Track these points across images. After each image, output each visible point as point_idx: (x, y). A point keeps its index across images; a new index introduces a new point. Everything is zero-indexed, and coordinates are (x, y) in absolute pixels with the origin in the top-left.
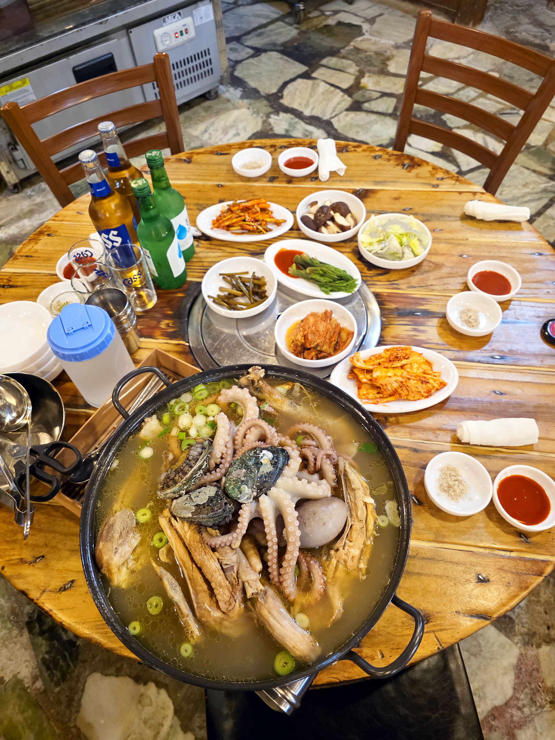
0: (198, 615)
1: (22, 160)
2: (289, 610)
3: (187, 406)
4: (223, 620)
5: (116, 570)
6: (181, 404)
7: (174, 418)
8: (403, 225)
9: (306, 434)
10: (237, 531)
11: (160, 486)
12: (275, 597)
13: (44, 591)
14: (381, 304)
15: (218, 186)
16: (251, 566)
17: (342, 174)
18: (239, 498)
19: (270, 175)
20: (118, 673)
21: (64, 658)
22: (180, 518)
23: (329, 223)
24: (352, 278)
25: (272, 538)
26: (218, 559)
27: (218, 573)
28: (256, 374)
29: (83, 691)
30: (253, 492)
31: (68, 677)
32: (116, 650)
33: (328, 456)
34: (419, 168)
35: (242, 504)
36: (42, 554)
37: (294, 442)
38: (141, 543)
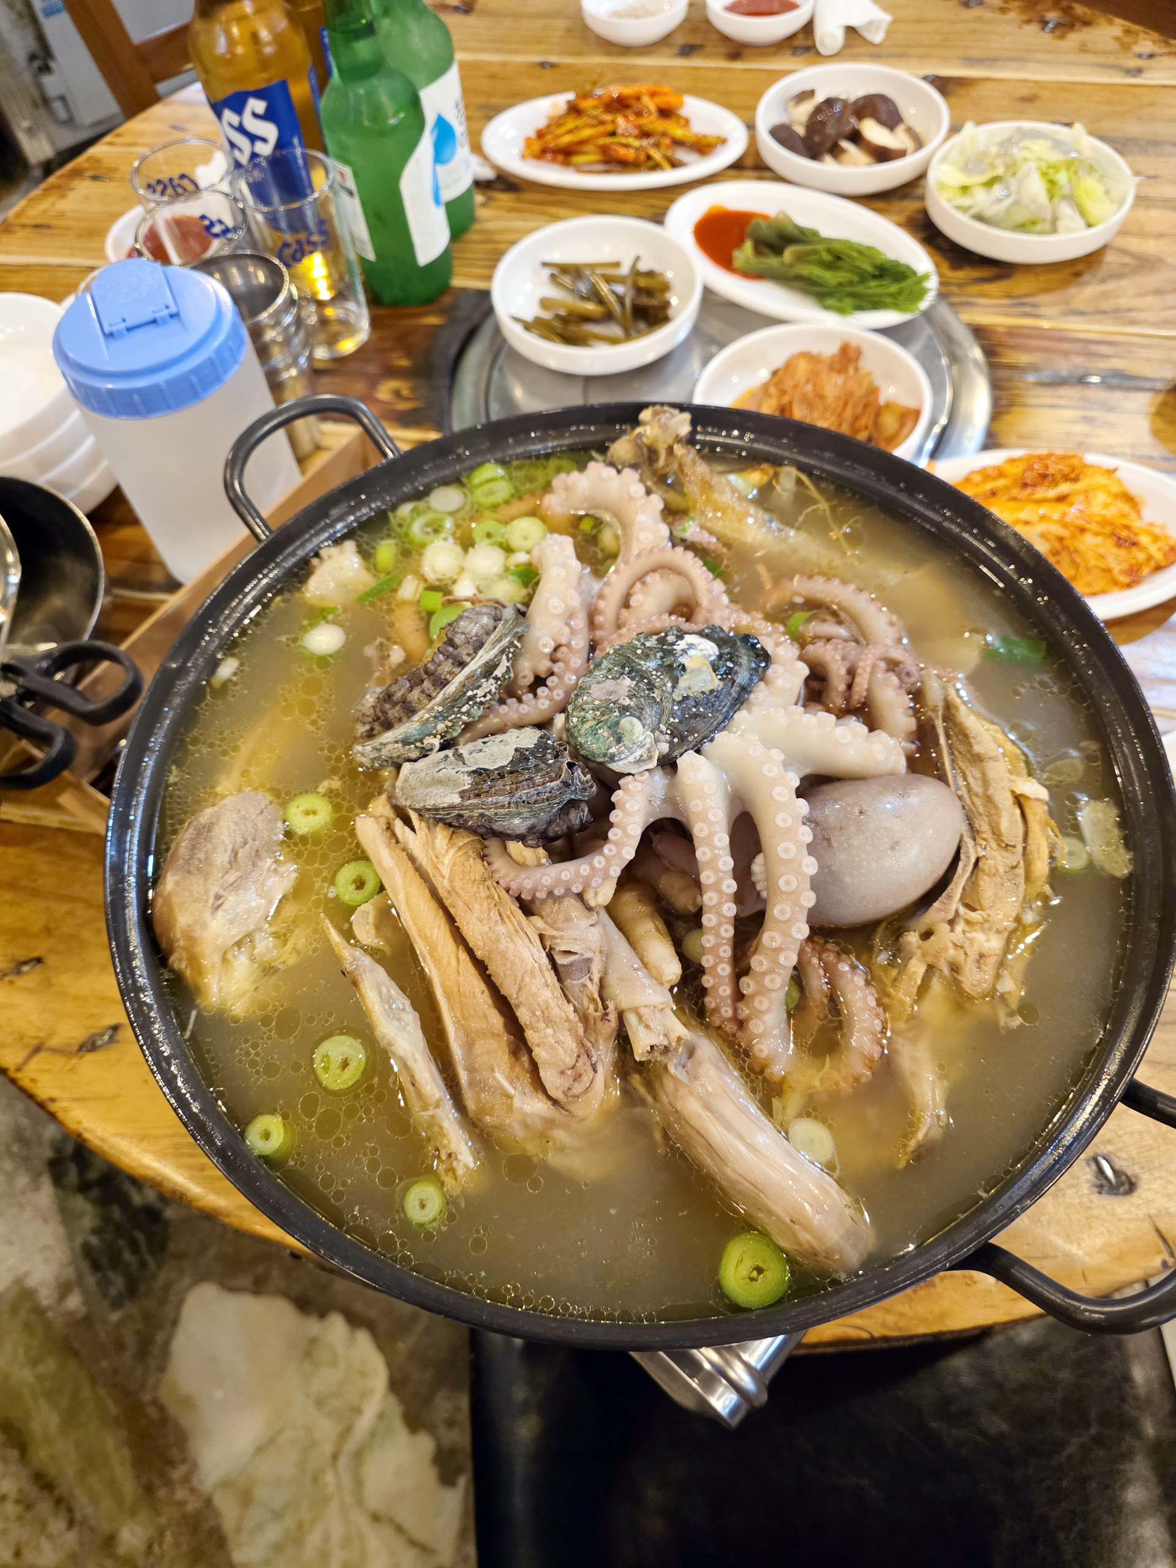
0: (471, 1105)
1: (62, 98)
2: (767, 1108)
3: (449, 524)
4: (550, 1123)
5: (217, 958)
6: (429, 516)
7: (409, 553)
8: (1057, 144)
9: (815, 607)
10: (606, 849)
11: (362, 729)
12: (722, 1065)
13: (37, 1050)
14: (990, 352)
15: (542, 65)
16: (645, 965)
17: (877, 37)
18: (612, 758)
19: (680, 40)
20: (258, 1288)
21: (135, 1247)
22: (420, 812)
23: (845, 144)
24: (914, 273)
25: (719, 882)
26: (541, 937)
27: (539, 981)
28: (665, 428)
29: (175, 1322)
30: (657, 741)
31: (143, 1288)
32: (228, 1215)
33: (893, 665)
34: (1085, 30)
35: (623, 775)
36: (35, 954)
37: (782, 628)
38: (298, 892)
